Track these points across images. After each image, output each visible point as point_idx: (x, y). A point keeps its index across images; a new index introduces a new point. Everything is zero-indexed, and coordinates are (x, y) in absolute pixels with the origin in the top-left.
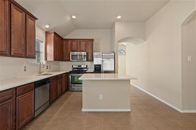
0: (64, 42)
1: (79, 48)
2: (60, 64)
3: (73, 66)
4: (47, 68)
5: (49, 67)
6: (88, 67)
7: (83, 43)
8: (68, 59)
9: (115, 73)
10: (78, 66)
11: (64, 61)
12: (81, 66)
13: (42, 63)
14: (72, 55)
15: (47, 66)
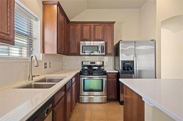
0: (71, 27)
1: (92, 36)
2: (64, 60)
3: (82, 62)
4: (46, 67)
5: (48, 65)
6: (105, 64)
7: (99, 28)
8: (76, 52)
9: (156, 78)
10: (91, 63)
11: (71, 55)
12: (94, 63)
13: (34, 58)
14: (83, 46)
15: (46, 64)
